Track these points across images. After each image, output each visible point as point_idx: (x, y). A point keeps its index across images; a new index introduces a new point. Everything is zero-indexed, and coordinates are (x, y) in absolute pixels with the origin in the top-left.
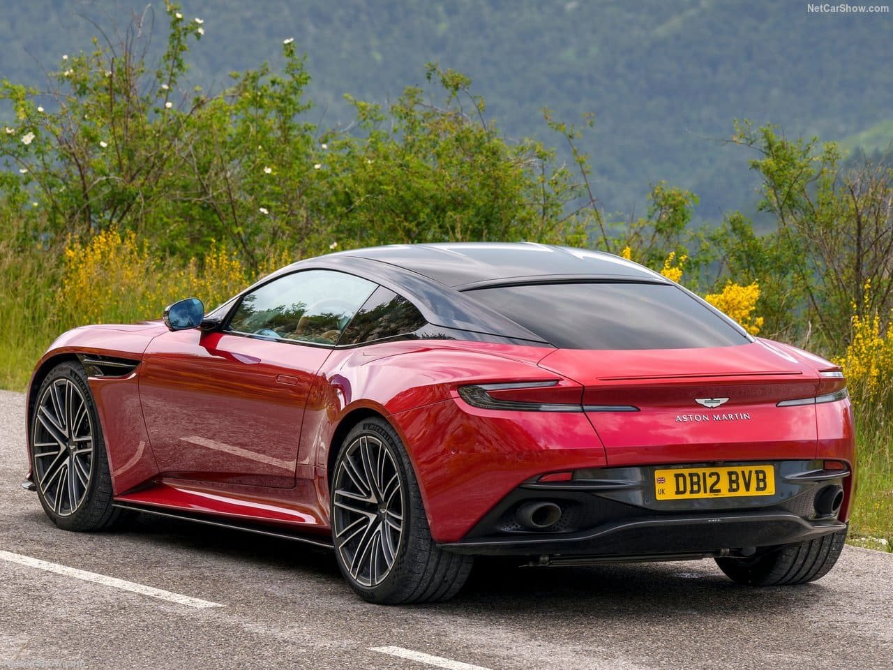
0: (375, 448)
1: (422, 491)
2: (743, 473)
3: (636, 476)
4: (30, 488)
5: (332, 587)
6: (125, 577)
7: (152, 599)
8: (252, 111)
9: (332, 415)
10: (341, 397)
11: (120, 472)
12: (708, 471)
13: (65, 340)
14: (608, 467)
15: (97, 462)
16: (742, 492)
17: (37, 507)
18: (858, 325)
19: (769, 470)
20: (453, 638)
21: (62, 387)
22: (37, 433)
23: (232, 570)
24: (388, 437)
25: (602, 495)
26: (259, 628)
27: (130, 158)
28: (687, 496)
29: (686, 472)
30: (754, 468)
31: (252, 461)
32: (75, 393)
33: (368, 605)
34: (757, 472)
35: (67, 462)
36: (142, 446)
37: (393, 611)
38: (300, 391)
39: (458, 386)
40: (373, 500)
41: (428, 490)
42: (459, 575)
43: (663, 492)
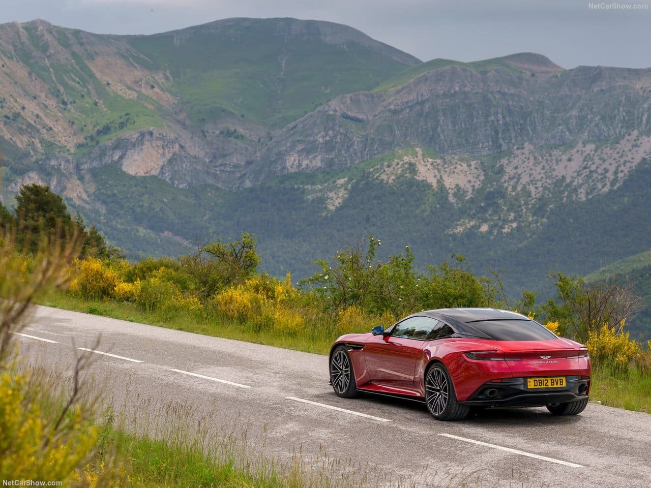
0: (438, 372)
1: (454, 385)
2: (556, 380)
3: (521, 381)
4: (330, 385)
5: (426, 415)
6: (361, 412)
7: (369, 419)
8: (396, 268)
9: (425, 362)
10: (428, 356)
11: (359, 379)
12: (544, 379)
13: (340, 339)
14: (513, 378)
15: (351, 377)
16: (555, 386)
17: (333, 390)
18: (590, 334)
19: (564, 379)
20: (464, 431)
21: (340, 353)
22: (332, 368)
23: (394, 410)
24: (443, 368)
25: (511, 386)
26: (403, 428)
27: (359, 283)
28: (538, 387)
29: (537, 379)
30: (559, 378)
31: (399, 376)
32: (344, 355)
33: (437, 421)
34: (560, 380)
35: (342, 376)
36: (365, 371)
37: (445, 423)
38: (415, 354)
39: (465, 352)
40: (438, 388)
41: (456, 385)
42: (466, 412)
43: (530, 386)
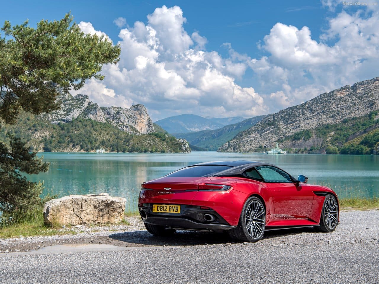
2: (173, 207)
12: (165, 205)
16: (172, 212)
19: (179, 207)
28: (159, 211)
29: (160, 205)
30: (176, 206)
34: (176, 207)
43: (154, 210)
